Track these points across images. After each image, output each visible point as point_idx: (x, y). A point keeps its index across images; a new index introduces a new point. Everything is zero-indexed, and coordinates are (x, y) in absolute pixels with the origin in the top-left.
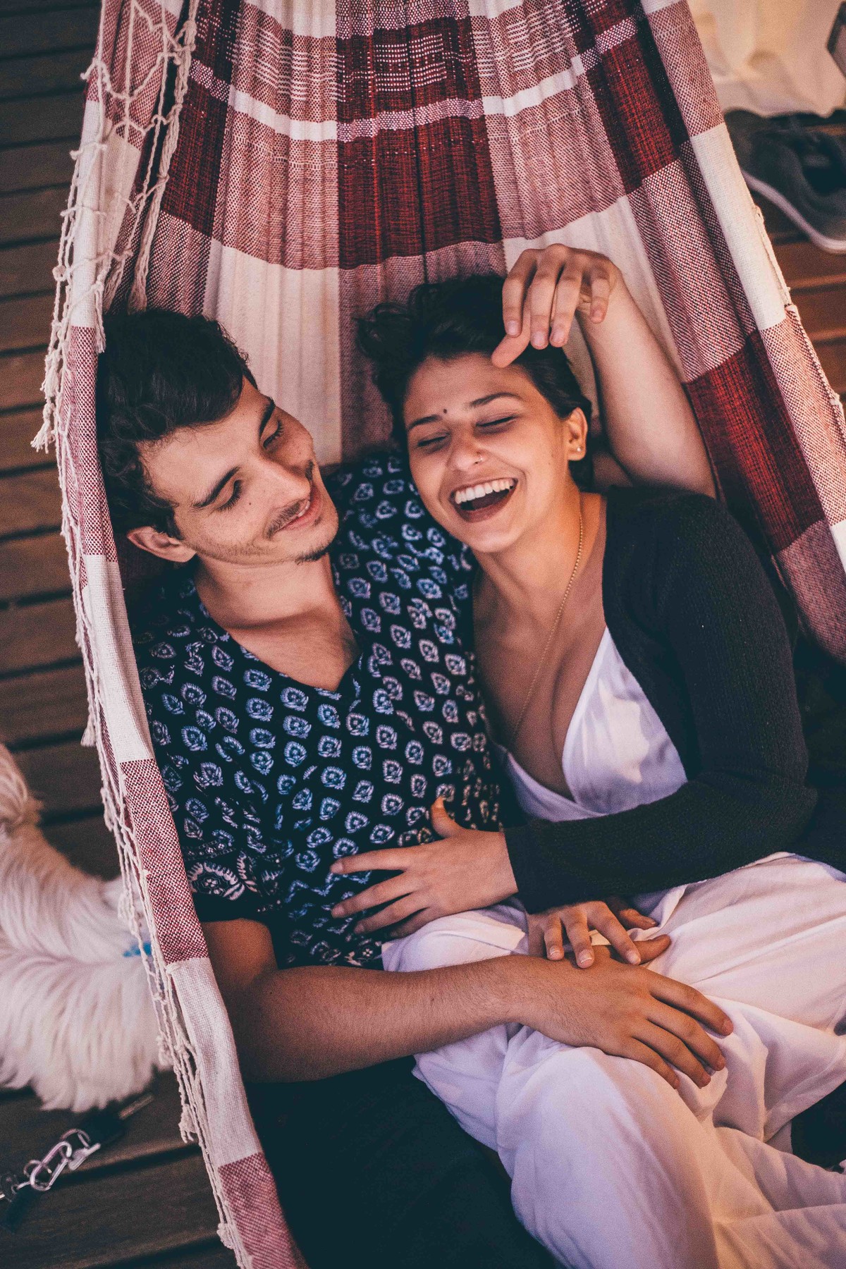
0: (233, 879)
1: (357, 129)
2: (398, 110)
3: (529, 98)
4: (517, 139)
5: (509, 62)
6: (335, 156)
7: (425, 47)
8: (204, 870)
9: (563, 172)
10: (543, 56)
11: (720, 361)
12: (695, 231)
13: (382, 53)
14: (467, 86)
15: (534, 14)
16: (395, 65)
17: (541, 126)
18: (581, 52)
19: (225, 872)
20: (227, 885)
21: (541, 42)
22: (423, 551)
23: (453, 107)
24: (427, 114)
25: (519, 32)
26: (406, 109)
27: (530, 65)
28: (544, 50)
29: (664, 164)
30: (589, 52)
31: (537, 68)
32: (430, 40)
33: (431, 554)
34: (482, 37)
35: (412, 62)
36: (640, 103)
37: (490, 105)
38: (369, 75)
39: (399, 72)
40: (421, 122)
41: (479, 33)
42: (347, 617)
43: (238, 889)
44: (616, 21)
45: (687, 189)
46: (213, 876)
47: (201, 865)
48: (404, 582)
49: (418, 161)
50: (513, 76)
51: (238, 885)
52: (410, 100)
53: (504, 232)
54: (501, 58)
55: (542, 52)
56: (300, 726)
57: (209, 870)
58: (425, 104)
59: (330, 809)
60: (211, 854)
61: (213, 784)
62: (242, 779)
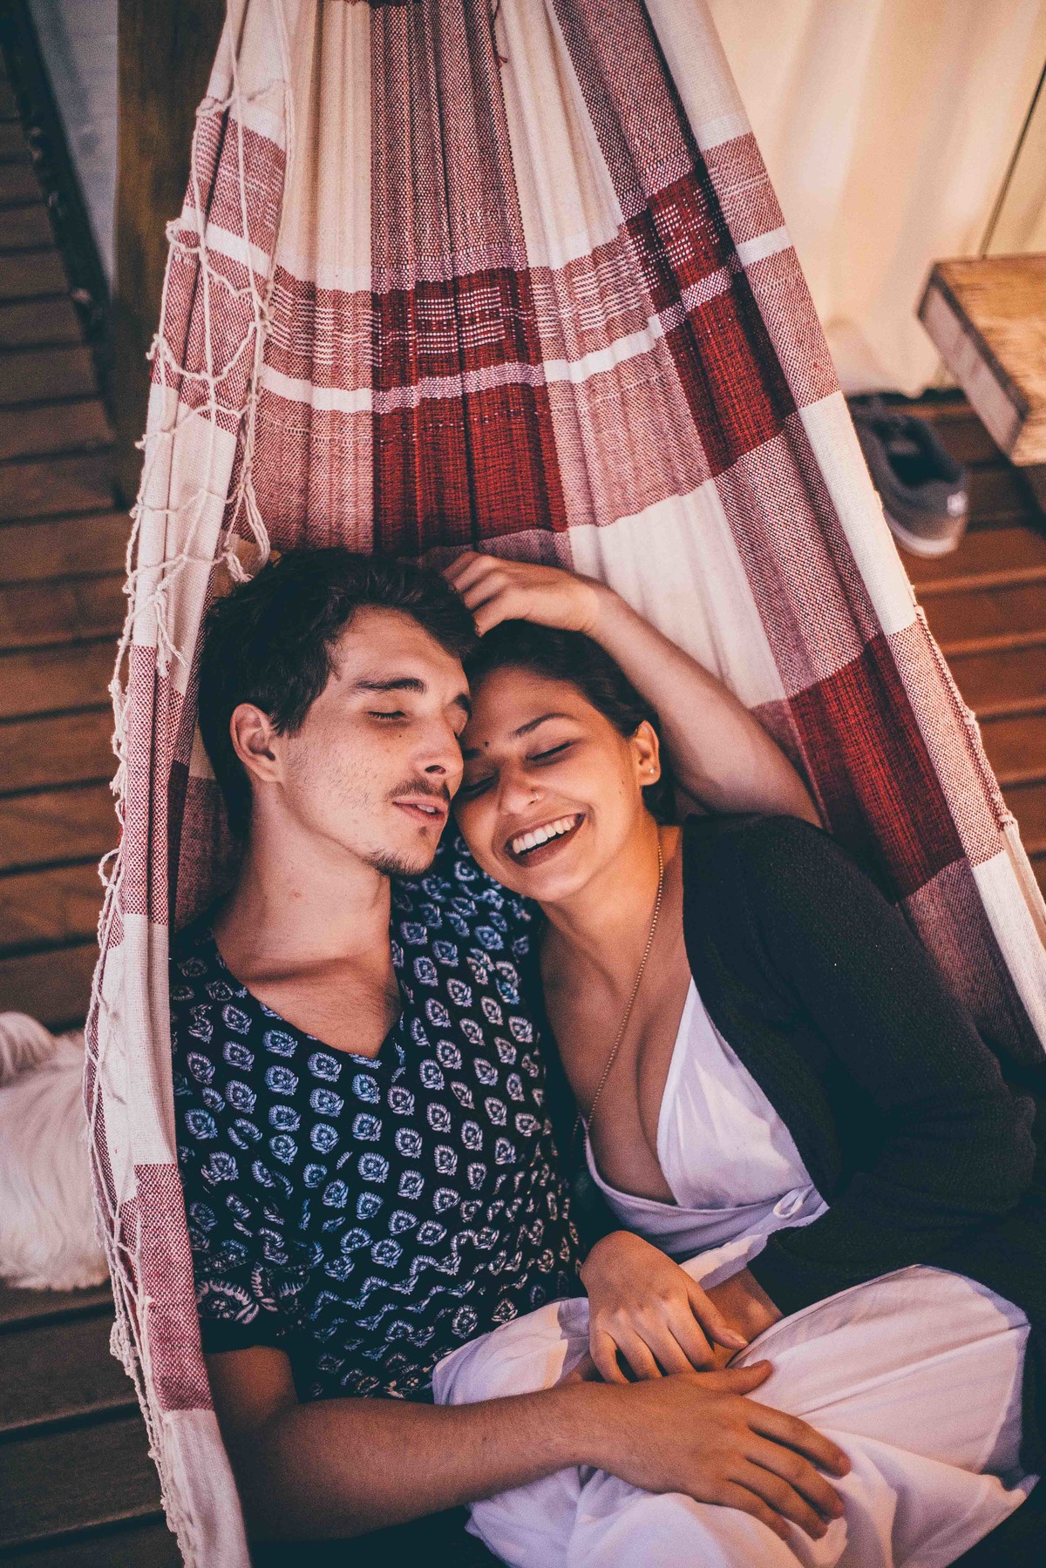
0: (246, 1298)
1: (393, 399)
2: (442, 375)
3: (599, 362)
4: (585, 409)
5: (576, 320)
6: (369, 429)
7: (477, 301)
8: (211, 1289)
9: (639, 448)
10: (616, 314)
11: (831, 672)
12: (801, 517)
13: (424, 309)
14: (525, 347)
15: (605, 265)
16: (440, 323)
17: (614, 395)
18: (659, 311)
19: (235, 1291)
20: (237, 1306)
21: (612, 297)
22: (480, 894)
23: (511, 372)
24: (482, 379)
25: (588, 285)
26: (451, 374)
27: (600, 325)
28: (618, 307)
29: (762, 440)
30: (668, 311)
31: (608, 327)
32: (483, 293)
33: (489, 897)
34: (543, 292)
35: (460, 320)
36: (731, 367)
37: (553, 371)
38: (410, 335)
39: (444, 331)
40: (472, 389)
41: (540, 286)
43: (251, 1311)
44: (705, 274)
45: (791, 470)
46: (222, 1296)
47: (206, 1284)
48: (462, 928)
49: (468, 435)
50: (580, 336)
51: (251, 1306)
52: (459, 363)
53: (569, 519)
54: (568, 316)
55: (615, 308)
56: (329, 1102)
57: (217, 1289)
58: (476, 368)
59: (369, 1206)
60: (218, 1269)
61: (226, 1179)
62: (261, 1169)
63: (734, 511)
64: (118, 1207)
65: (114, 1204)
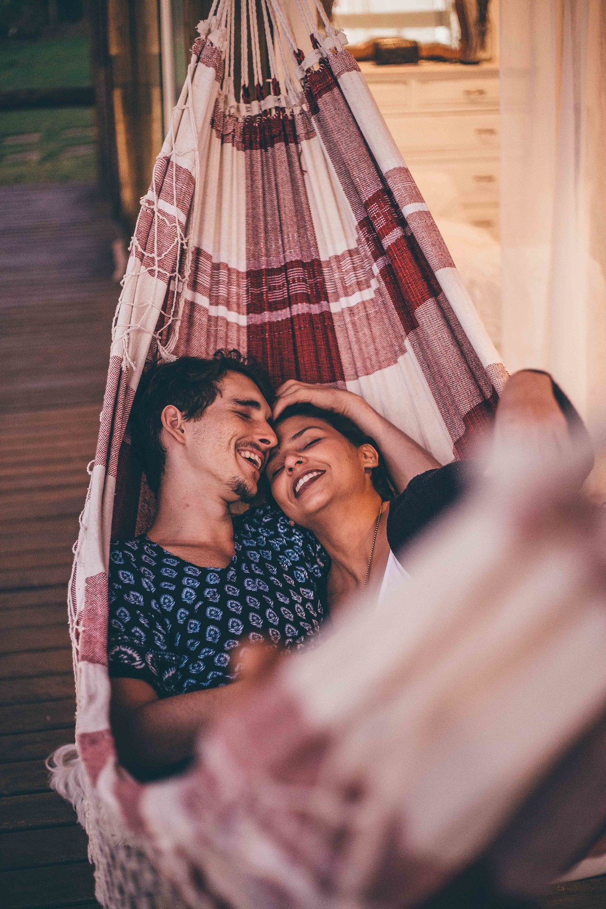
0: (138, 657)
1: (257, 319)
2: (281, 309)
3: (355, 299)
4: (348, 320)
5: (342, 280)
6: (245, 334)
7: (295, 273)
8: (120, 649)
10: (362, 279)
11: (468, 409)
12: (445, 335)
13: (272, 281)
14: (319, 294)
15: (356, 257)
16: (279, 286)
17: (363, 314)
18: (375, 261)
19: (133, 652)
20: (134, 660)
21: (360, 271)
22: (291, 538)
23: (315, 309)
24: (300, 308)
25: (347, 264)
26: (284, 308)
27: (354, 280)
28: (363, 275)
29: (424, 301)
30: (380, 260)
31: (359, 283)
32: (299, 270)
33: (295, 540)
34: (328, 271)
35: (288, 282)
36: (408, 272)
37: (335, 308)
38: (264, 289)
39: (281, 289)
40: (295, 313)
41: (327, 269)
42: (236, 550)
43: (140, 664)
44: (391, 230)
45: (439, 314)
46: (126, 653)
47: (118, 647)
48: (276, 548)
49: (294, 336)
50: (345, 288)
51: (140, 662)
52: (289, 302)
53: (346, 377)
54: (337, 277)
55: (361, 276)
56: (193, 582)
57: (123, 649)
58: (297, 303)
59: (212, 633)
60: (126, 639)
61: (137, 604)
62: (155, 604)
63: (418, 349)
64: (77, 614)
65: (75, 610)
